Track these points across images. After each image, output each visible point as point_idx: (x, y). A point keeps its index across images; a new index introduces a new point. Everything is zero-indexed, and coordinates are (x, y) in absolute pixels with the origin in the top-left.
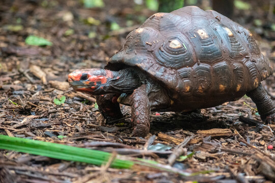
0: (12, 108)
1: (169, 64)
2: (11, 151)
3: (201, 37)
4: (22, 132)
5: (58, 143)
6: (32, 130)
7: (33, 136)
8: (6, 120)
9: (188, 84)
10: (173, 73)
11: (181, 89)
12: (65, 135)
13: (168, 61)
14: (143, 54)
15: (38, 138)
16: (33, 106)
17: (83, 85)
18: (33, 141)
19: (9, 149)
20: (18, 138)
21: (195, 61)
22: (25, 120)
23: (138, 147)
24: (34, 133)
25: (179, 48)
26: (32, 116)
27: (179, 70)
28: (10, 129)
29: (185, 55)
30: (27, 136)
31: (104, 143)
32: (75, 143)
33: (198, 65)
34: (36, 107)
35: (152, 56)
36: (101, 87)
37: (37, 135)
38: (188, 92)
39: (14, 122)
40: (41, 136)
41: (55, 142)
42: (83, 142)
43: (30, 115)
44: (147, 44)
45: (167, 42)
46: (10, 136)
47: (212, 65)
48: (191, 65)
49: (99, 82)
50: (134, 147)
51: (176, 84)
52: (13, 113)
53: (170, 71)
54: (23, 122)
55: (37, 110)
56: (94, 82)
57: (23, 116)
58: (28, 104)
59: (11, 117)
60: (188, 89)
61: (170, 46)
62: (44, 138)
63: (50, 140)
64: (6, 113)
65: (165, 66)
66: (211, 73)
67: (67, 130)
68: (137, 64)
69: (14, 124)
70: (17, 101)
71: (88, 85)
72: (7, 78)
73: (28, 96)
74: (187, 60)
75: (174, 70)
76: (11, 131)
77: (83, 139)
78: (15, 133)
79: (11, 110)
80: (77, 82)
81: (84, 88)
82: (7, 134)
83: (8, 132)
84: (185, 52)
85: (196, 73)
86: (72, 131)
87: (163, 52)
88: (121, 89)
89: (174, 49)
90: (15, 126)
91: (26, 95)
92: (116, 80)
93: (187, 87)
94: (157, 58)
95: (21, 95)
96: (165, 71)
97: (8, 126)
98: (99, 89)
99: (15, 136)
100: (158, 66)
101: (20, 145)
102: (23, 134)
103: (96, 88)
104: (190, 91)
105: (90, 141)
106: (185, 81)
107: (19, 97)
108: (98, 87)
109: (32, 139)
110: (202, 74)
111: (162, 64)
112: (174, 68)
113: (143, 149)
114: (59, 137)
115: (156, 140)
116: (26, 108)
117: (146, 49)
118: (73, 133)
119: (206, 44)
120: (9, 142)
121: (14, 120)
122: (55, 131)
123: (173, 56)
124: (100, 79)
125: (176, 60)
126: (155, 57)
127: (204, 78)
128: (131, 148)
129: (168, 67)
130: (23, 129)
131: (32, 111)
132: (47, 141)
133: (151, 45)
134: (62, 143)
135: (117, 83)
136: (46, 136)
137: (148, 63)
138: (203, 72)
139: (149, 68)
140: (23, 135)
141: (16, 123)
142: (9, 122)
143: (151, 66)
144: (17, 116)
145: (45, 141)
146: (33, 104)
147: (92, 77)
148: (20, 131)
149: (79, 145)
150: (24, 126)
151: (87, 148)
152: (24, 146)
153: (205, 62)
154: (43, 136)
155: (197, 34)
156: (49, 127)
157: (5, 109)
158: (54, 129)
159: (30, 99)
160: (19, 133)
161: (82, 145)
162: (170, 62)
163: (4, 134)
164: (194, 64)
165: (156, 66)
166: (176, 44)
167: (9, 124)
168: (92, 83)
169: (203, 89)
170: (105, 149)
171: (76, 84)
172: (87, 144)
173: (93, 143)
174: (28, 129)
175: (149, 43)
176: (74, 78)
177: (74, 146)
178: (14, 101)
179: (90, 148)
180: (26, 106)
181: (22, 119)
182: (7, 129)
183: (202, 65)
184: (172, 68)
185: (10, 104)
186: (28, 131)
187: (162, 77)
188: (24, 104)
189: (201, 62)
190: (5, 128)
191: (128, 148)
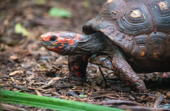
0: (40, 71)
1: (128, 31)
2: (41, 108)
3: (161, 9)
4: (49, 92)
5: (80, 101)
6: (57, 90)
7: (58, 96)
8: (35, 82)
9: (143, 50)
10: (131, 39)
11: (136, 53)
12: (85, 94)
13: (127, 28)
14: (108, 21)
15: (63, 97)
16: (57, 70)
17: (52, 45)
18: (59, 100)
19: (39, 107)
20: (46, 98)
21: (152, 29)
22: (52, 81)
23: (148, 105)
24: (59, 93)
25: (138, 18)
26: (57, 78)
27: (136, 37)
28: (39, 89)
29: (143, 24)
30: (53, 95)
31: (119, 101)
32: (94, 101)
33: (155, 33)
34: (59, 70)
35: (115, 23)
36: (68, 47)
37: (62, 95)
38: (143, 56)
39: (42, 83)
40: (65, 95)
41: (77, 100)
42: (100, 101)
43: (55, 77)
44: (113, 13)
45: (130, 12)
46: (39, 96)
47: (168, 34)
48: (148, 33)
49: (66, 43)
50: (145, 105)
51: (132, 49)
52: (41, 76)
53: (128, 37)
54: (49, 83)
55: (61, 73)
56: (61, 43)
57: (49, 78)
58: (53, 67)
59: (40, 79)
60: (143, 54)
61: (131, 16)
62: (68, 97)
63: (73, 99)
64: (35, 75)
65: (124, 33)
66: (167, 41)
67: (86, 90)
68: (101, 30)
69: (42, 85)
70: (44, 65)
71: (56, 46)
72: (35, 45)
73: (53, 61)
74: (144, 29)
75: (132, 37)
76: (40, 91)
77: (101, 98)
78: (43, 93)
79: (39, 73)
80: (46, 42)
81: (53, 47)
82: (36, 94)
83: (37, 92)
84: (143, 22)
85: (152, 41)
86: (91, 91)
87: (124, 20)
88: (89, 50)
89: (134, 18)
90: (43, 86)
91: (51, 60)
92: (84, 42)
93: (142, 52)
94: (119, 26)
95: (47, 60)
96: (124, 37)
97: (37, 87)
98: (66, 50)
99: (43, 96)
100: (118, 32)
101: (48, 103)
102: (49, 93)
103: (63, 49)
104: (145, 55)
105: (106, 99)
106: (140, 47)
107: (45, 62)
108: (65, 47)
109: (58, 98)
110: (157, 42)
111: (122, 31)
112: (132, 35)
113: (153, 107)
114: (80, 95)
115: (165, 98)
116: (52, 71)
117: (111, 17)
118: (92, 92)
119: (164, 15)
120: (39, 101)
121: (42, 81)
122: (77, 90)
123: (132, 24)
124: (67, 41)
125: (134, 28)
126: (117, 25)
127: (159, 45)
128: (143, 105)
129: (126, 34)
130: (50, 89)
131: (57, 74)
132: (70, 99)
133: (116, 14)
134: (83, 101)
135: (85, 45)
136: (69, 95)
137: (110, 29)
138: (158, 40)
139: (110, 34)
140: (50, 95)
141: (43, 84)
142: (38, 83)
143: (112, 32)
144: (45, 78)
145: (68, 99)
146: (58, 68)
147: (60, 39)
148: (47, 91)
149: (97, 103)
150: (51, 86)
151: (104, 105)
152: (52, 104)
153: (162, 31)
154: (66, 95)
155: (158, 6)
156: (71, 87)
157: (34, 72)
158: (76, 89)
159: (55, 63)
160: (47, 93)
161: (101, 103)
162: (129, 29)
163: (34, 94)
164: (151, 32)
165: (117, 32)
166: (136, 14)
167: (38, 85)
168: (59, 44)
169: (157, 54)
170: (120, 107)
171: (46, 44)
172: (104, 102)
173: (109, 101)
174: (54, 89)
175: (114, 12)
176: (44, 39)
177: (93, 104)
178: (41, 65)
179: (107, 106)
180: (52, 69)
181: (49, 81)
182: (37, 89)
183: (158, 34)
184: (130, 35)
185: (38, 67)
186: (54, 91)
187: (120, 42)
188: (50, 67)
189: (157, 31)
190: (34, 88)
191: (140, 106)
